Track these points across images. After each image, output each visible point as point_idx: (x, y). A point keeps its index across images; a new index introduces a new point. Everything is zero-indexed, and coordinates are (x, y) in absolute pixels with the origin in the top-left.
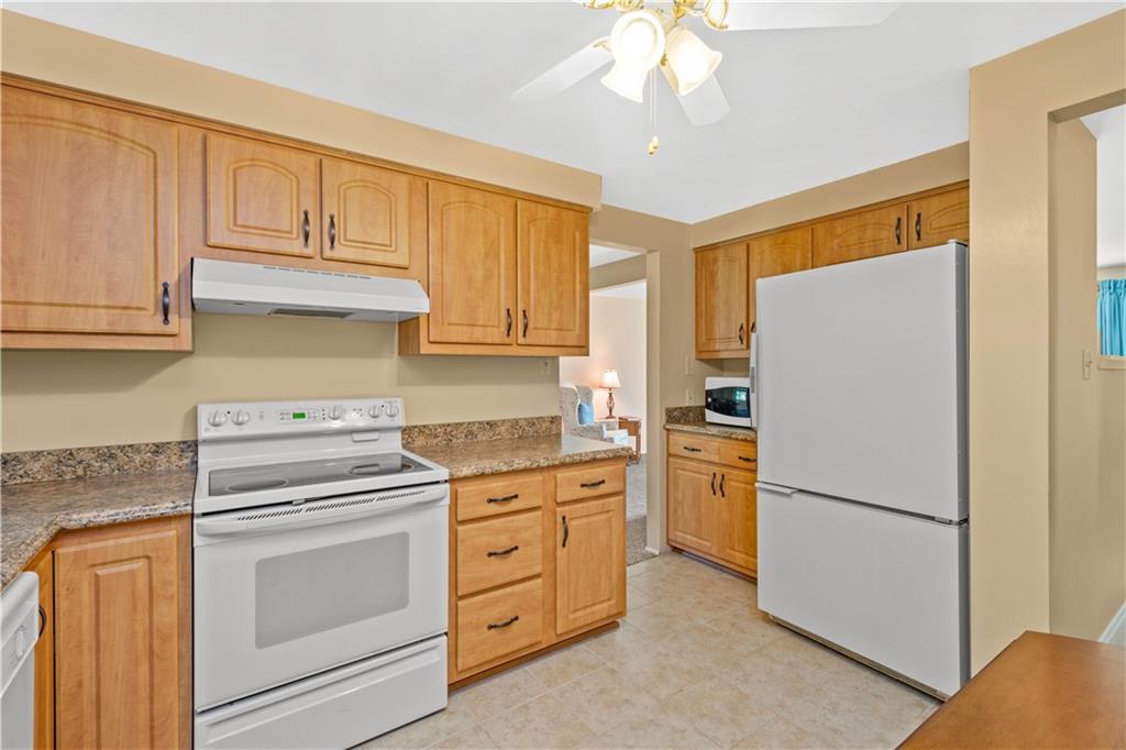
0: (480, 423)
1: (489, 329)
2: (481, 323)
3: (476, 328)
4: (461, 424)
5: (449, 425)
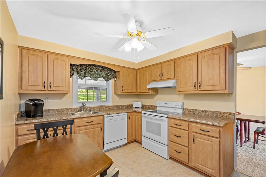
0: (202, 110)
1: (190, 87)
2: (188, 86)
3: (187, 88)
4: (197, 110)
5: (194, 110)
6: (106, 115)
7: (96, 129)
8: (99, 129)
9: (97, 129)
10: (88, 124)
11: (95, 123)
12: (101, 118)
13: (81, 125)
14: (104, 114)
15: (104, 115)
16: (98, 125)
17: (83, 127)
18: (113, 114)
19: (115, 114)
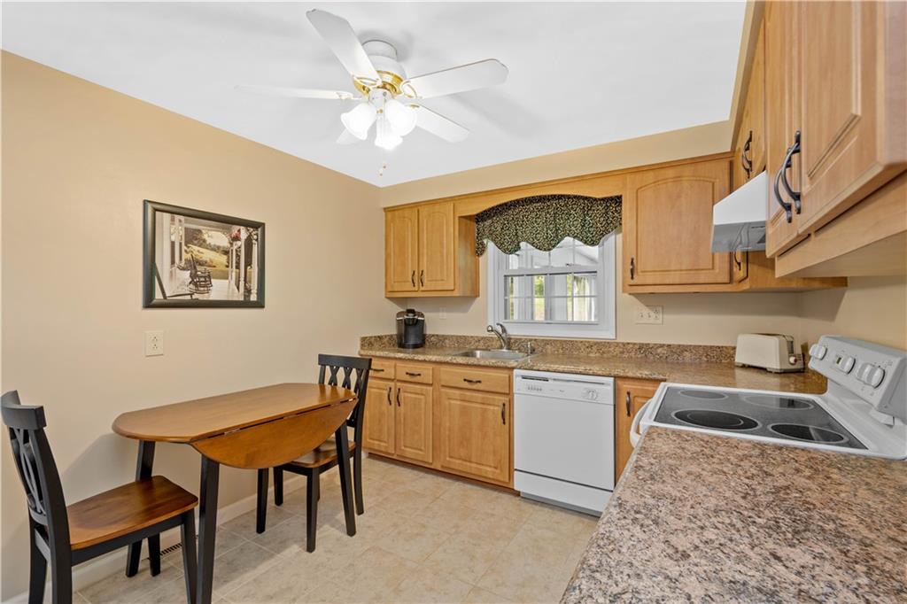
6: (520, 368)
7: (488, 407)
8: (499, 410)
9: (492, 408)
10: (466, 385)
11: (487, 389)
12: (504, 374)
13: (452, 385)
14: (515, 364)
15: (513, 368)
16: (497, 397)
17: (457, 392)
18: (548, 371)
19: (554, 374)
